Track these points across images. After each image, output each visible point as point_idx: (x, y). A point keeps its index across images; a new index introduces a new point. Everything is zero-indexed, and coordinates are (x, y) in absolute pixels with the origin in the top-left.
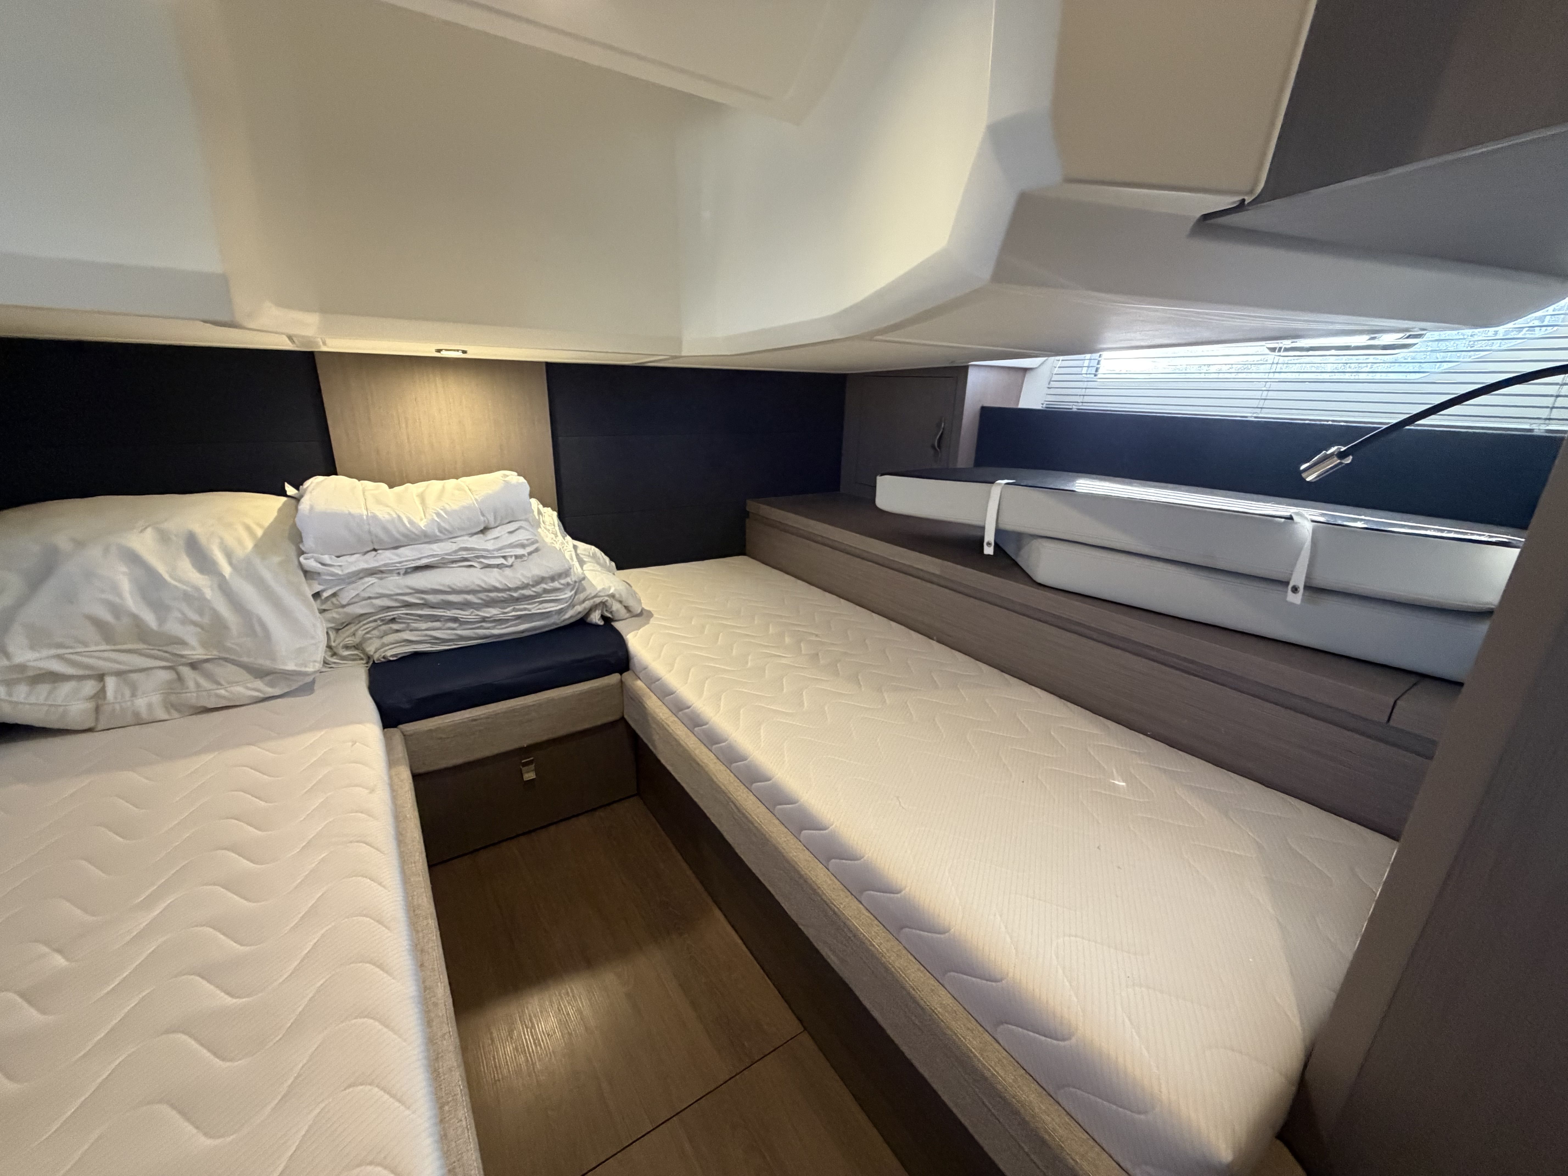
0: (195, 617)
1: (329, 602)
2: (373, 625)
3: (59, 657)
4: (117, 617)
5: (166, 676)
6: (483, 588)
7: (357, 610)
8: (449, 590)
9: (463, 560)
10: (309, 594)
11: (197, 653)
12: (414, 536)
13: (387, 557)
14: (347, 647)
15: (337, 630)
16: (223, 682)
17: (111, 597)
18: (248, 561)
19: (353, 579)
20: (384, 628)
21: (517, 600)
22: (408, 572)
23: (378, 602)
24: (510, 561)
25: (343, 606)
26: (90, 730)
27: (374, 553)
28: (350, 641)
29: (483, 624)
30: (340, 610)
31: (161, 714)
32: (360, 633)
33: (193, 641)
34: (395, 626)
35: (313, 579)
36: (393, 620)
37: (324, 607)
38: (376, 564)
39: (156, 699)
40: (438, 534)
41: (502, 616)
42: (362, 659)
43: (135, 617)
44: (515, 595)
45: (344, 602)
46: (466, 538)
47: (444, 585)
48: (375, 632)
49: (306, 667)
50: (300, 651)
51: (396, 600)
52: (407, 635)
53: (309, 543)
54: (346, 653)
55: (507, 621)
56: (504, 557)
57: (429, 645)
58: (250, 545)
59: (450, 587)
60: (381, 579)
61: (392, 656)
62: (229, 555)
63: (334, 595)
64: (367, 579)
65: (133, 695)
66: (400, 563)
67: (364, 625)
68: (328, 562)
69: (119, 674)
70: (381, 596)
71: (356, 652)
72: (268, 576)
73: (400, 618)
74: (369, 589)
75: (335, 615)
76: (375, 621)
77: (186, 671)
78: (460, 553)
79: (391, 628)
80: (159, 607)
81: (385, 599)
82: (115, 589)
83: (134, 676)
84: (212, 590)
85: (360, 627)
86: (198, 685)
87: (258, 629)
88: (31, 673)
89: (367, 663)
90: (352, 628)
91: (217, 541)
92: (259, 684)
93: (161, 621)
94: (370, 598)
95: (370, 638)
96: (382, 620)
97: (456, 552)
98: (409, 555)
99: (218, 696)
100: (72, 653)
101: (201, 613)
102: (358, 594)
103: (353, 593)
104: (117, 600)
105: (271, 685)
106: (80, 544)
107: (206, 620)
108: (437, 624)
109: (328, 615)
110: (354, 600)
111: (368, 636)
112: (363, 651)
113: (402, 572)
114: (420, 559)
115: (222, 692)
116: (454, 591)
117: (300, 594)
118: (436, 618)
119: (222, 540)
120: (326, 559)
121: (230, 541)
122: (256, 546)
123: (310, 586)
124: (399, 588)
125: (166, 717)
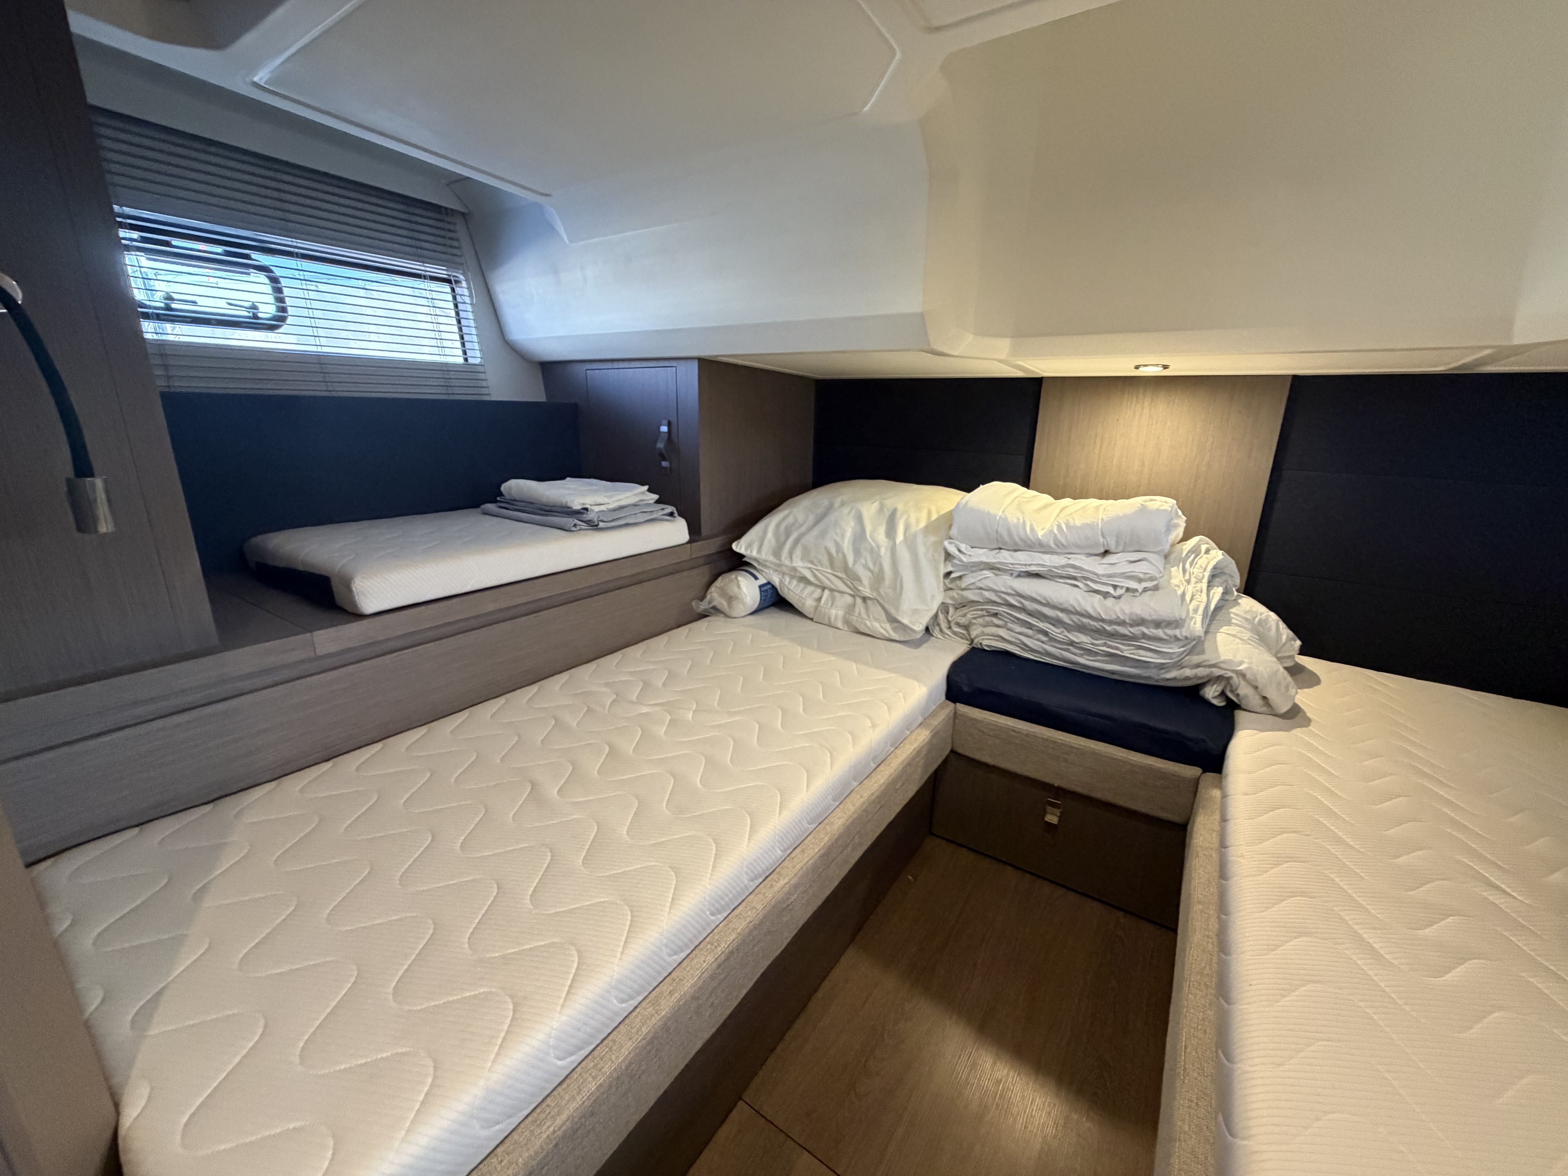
0: (871, 566)
1: (954, 584)
2: (980, 613)
4: (837, 552)
5: (849, 599)
7: (971, 595)
8: (1044, 601)
9: (1070, 578)
14: (958, 624)
15: (956, 609)
18: (915, 536)
21: (1113, 635)
24: (1120, 592)
27: (998, 551)
28: (963, 621)
30: (960, 592)
32: (969, 616)
34: (996, 621)
35: (950, 561)
36: (996, 615)
40: (1053, 546)
46: (1083, 557)
48: (980, 620)
49: (915, 625)
50: (915, 612)
54: (956, 629)
55: (1096, 654)
60: (997, 575)
61: (987, 646)
63: (960, 578)
65: (832, 605)
66: (1013, 564)
68: (963, 550)
69: (831, 590)
70: (990, 590)
71: (964, 632)
72: (921, 550)
85: (971, 611)
86: (859, 614)
89: (970, 644)
90: (965, 610)
92: (888, 626)
94: (981, 588)
95: (975, 624)
96: (988, 612)
98: (1022, 560)
99: (866, 625)
100: (817, 570)
101: (874, 564)
102: (973, 583)
103: (972, 580)
110: (971, 587)
111: (975, 621)
112: (969, 635)
113: (1015, 574)
114: (1030, 565)
120: (963, 547)
121: (913, 520)
122: (926, 527)
124: (1004, 586)
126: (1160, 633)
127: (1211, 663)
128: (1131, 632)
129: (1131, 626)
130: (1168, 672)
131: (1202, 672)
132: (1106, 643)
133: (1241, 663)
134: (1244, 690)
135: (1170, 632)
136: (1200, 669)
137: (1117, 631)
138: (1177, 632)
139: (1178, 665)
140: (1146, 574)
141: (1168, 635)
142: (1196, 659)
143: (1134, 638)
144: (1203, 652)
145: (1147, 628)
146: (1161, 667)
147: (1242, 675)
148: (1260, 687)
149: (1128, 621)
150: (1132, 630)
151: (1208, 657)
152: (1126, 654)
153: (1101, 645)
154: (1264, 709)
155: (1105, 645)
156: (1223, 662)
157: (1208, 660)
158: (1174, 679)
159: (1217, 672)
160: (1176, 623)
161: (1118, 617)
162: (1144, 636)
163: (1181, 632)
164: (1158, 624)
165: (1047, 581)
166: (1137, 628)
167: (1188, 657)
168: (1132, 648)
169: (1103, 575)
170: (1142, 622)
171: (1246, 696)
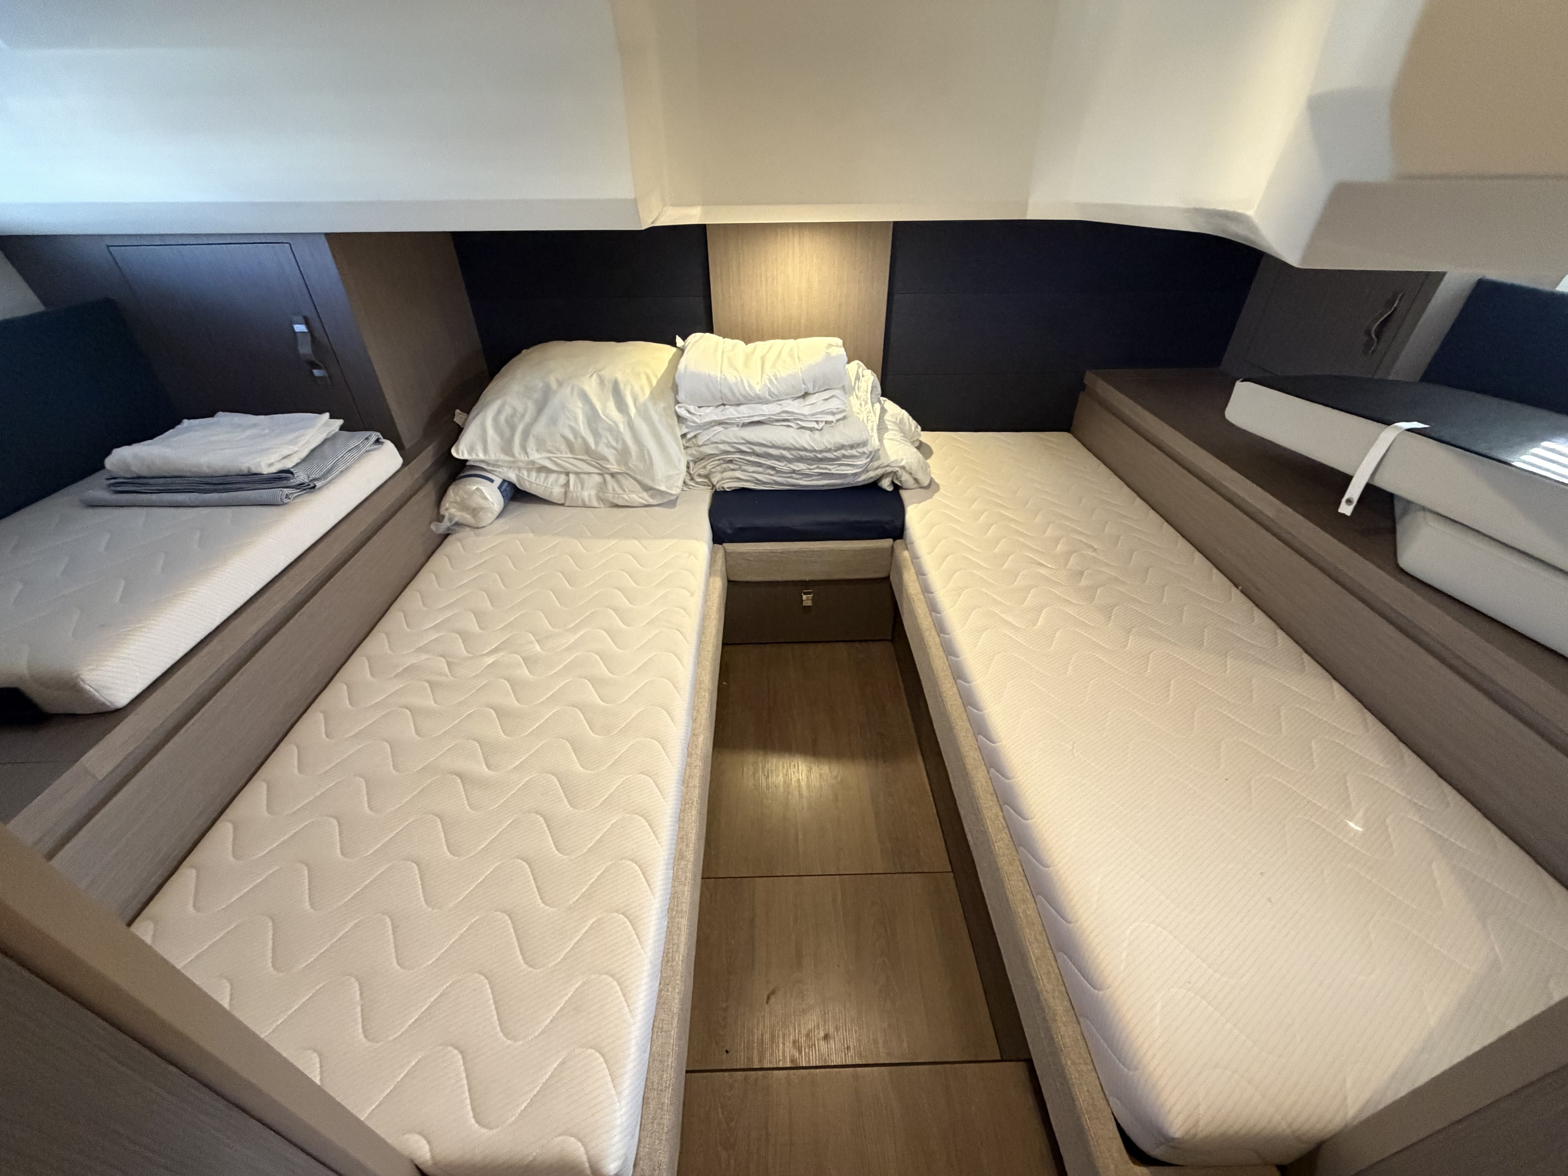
0: (614, 444)
1: (691, 442)
2: (717, 462)
3: (549, 458)
4: (576, 438)
5: (598, 479)
6: (795, 447)
7: (708, 450)
8: (770, 445)
9: (784, 420)
10: (679, 434)
11: (614, 467)
12: (750, 398)
13: (731, 412)
14: (700, 476)
15: (695, 462)
16: (626, 490)
17: (573, 424)
18: (645, 405)
19: (707, 426)
20: (724, 466)
21: (821, 460)
22: (744, 425)
23: (722, 447)
24: (821, 425)
25: (699, 446)
26: (562, 505)
27: (722, 407)
28: (703, 472)
29: (794, 475)
30: (697, 448)
31: (595, 504)
32: (709, 467)
33: (612, 459)
34: (732, 466)
35: (683, 423)
36: (731, 461)
37: (687, 445)
38: (723, 418)
39: (593, 493)
40: (768, 397)
41: (808, 472)
42: (709, 486)
43: (584, 439)
44: (819, 456)
45: (700, 443)
46: (789, 401)
47: (766, 440)
48: (719, 468)
49: (671, 490)
50: (669, 478)
51: (733, 447)
52: (738, 474)
53: (681, 397)
54: (699, 480)
55: (811, 476)
56: (817, 422)
57: (753, 484)
58: (648, 392)
59: (771, 442)
60: (726, 428)
61: (728, 488)
62: (635, 400)
63: (695, 436)
64: (716, 428)
65: (582, 488)
66: (738, 418)
67: (713, 461)
68: (693, 411)
69: (577, 473)
70: (723, 442)
71: (706, 480)
72: (655, 417)
73: (736, 461)
74: (716, 436)
75: (694, 452)
76: (719, 460)
77: (608, 477)
78: (783, 415)
79: (729, 467)
80: (596, 434)
81: (726, 445)
82: (576, 419)
83: (583, 476)
84: (624, 425)
85: (709, 463)
86: (614, 490)
87: (647, 457)
88: (537, 466)
89: (712, 489)
90: (704, 463)
91: (629, 388)
92: (645, 495)
93: (597, 443)
94: (716, 443)
95: (714, 472)
96: (723, 460)
97: (779, 414)
98: (745, 412)
99: (624, 499)
100: (556, 457)
101: (617, 441)
102: (709, 439)
103: (705, 438)
104: (576, 427)
105: (652, 496)
106: (560, 384)
107: (619, 447)
108: (760, 469)
109: (689, 451)
110: (707, 443)
111: (714, 470)
112: (710, 480)
113: (740, 425)
114: (753, 416)
115: (626, 497)
116: (774, 447)
117: (673, 433)
118: (760, 465)
119: (632, 387)
120: (692, 408)
121: (637, 389)
122: (651, 393)
123: (680, 428)
124: (737, 439)
125: (597, 506)
126: (854, 452)
127: (885, 465)
128: (835, 456)
129: (835, 451)
130: (860, 476)
131: (879, 472)
132: (818, 466)
133: (902, 460)
134: (905, 477)
135: (860, 450)
136: (879, 470)
137: (826, 457)
138: (865, 449)
139: (866, 471)
140: (837, 409)
141: (859, 452)
142: (876, 464)
143: (837, 459)
144: (879, 458)
145: (846, 450)
146: (855, 475)
147: (903, 468)
148: (913, 472)
149: (833, 448)
150: (835, 454)
151: (883, 461)
152: (833, 471)
153: (815, 469)
154: (916, 486)
155: (818, 468)
156: (892, 462)
157: (883, 464)
158: (864, 480)
159: (889, 469)
160: (864, 444)
161: (827, 447)
162: (844, 456)
163: (867, 449)
164: (852, 447)
165: (768, 426)
166: (839, 452)
167: (871, 464)
168: (835, 466)
169: (809, 415)
170: (843, 447)
171: (906, 481)
